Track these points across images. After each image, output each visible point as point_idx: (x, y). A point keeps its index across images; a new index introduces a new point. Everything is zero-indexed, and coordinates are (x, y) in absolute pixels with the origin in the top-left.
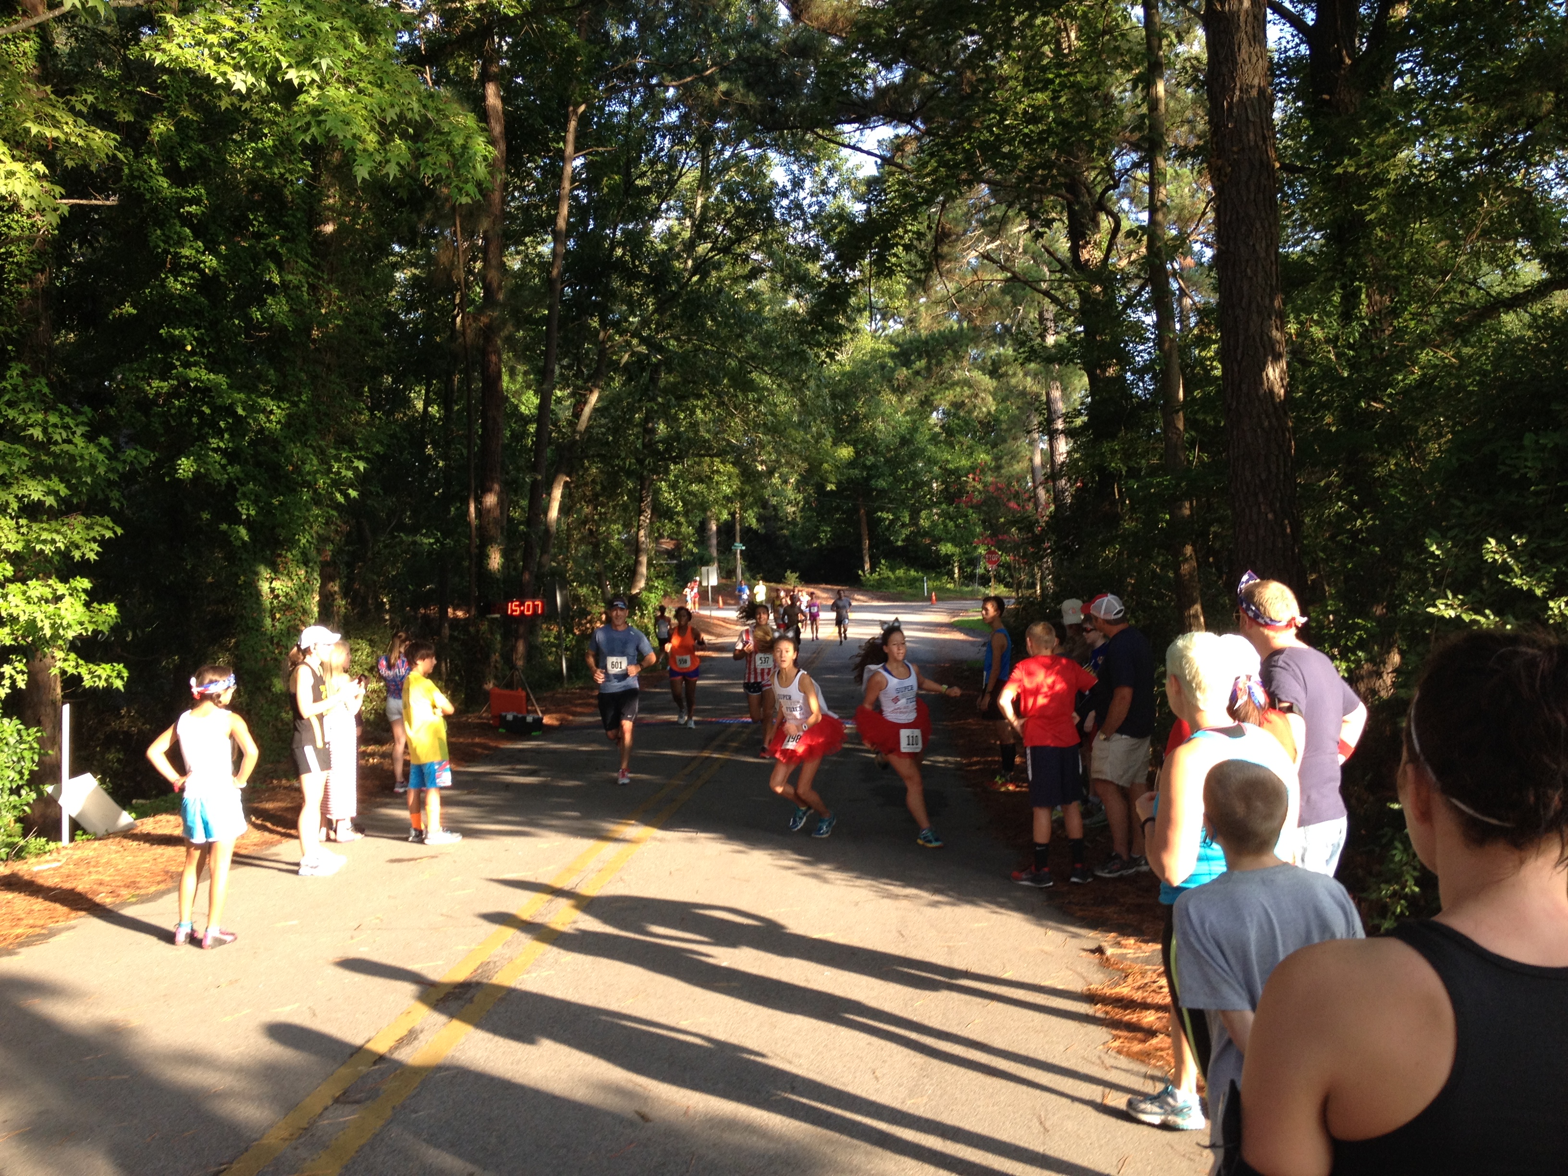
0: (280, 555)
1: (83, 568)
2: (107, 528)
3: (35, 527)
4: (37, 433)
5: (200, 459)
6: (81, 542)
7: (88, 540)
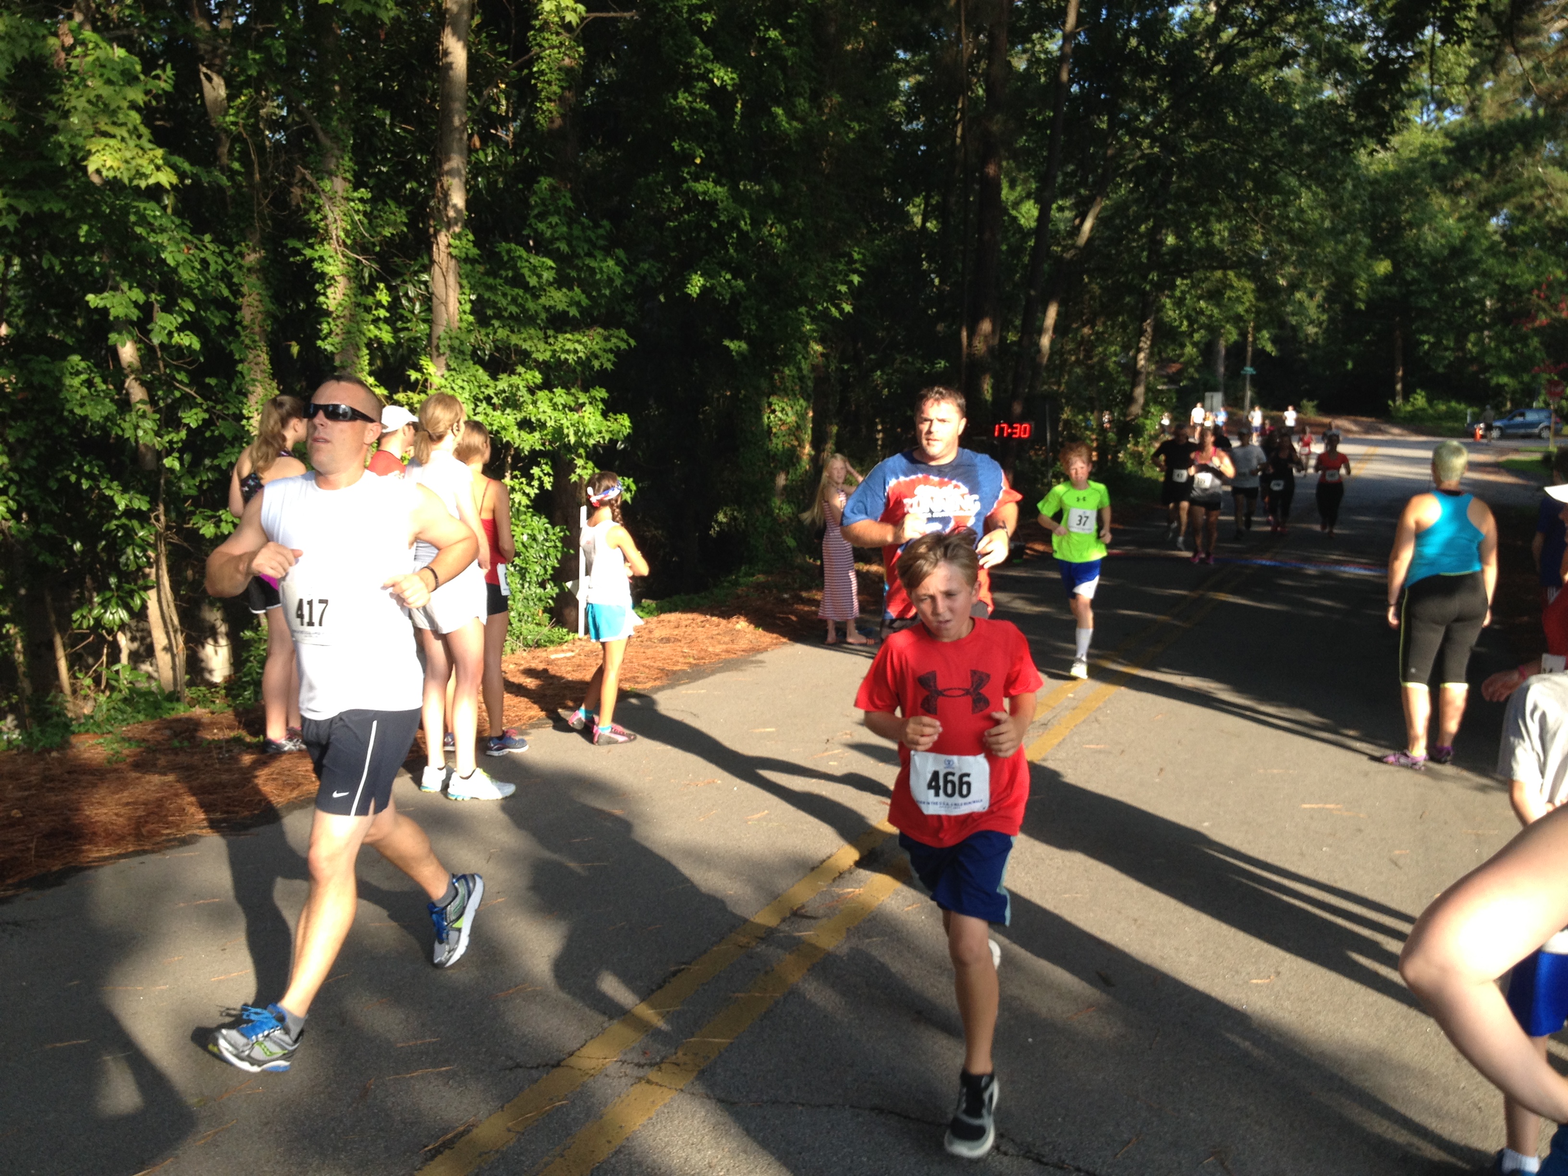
0: (777, 371)
1: (602, 378)
2: (622, 340)
3: (560, 337)
4: (563, 247)
5: (708, 274)
6: (600, 353)
7: (605, 351)
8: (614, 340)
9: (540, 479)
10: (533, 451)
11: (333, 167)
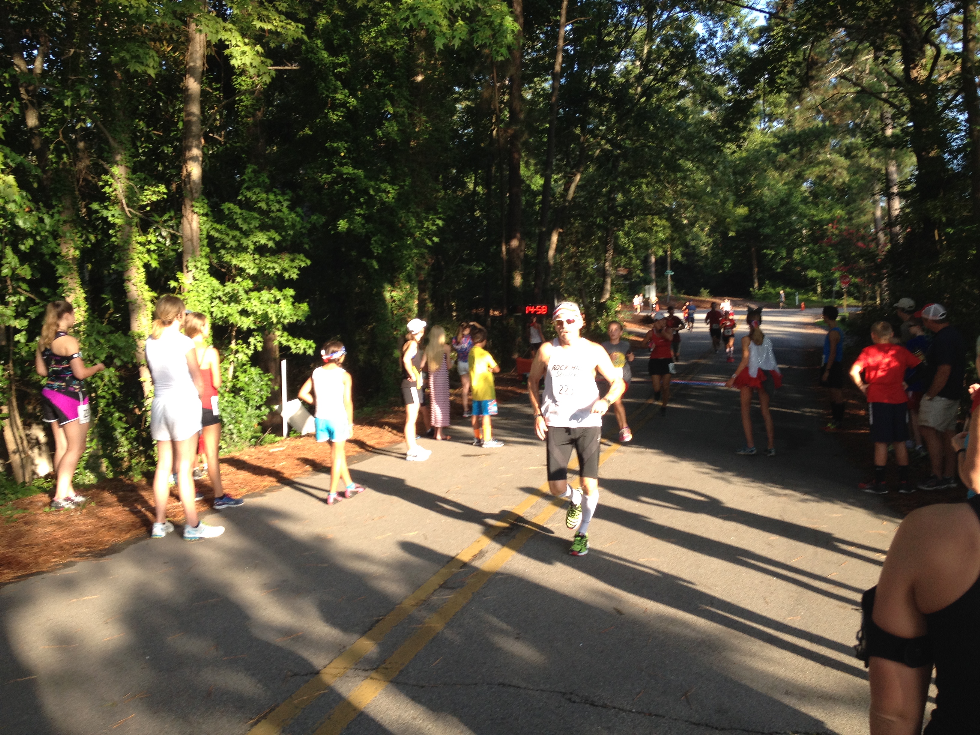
0: (395, 277)
1: (290, 283)
2: (302, 261)
3: (263, 259)
4: (263, 205)
5: (351, 221)
6: (288, 268)
7: (292, 268)
9: (254, 344)
10: (249, 329)
11: (118, 159)
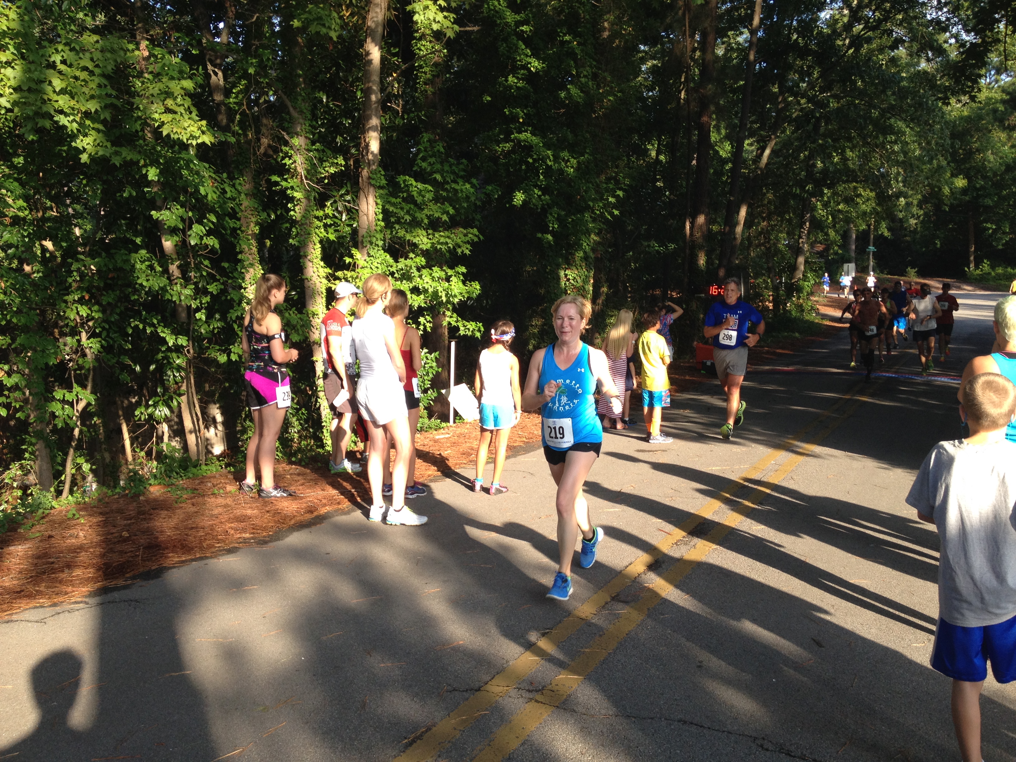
0: (571, 254)
1: (462, 260)
2: (475, 235)
3: (437, 234)
4: (438, 177)
5: (527, 193)
6: (461, 244)
7: (465, 243)
8: (470, 235)
9: (424, 325)
10: (420, 307)
11: (299, 130)
